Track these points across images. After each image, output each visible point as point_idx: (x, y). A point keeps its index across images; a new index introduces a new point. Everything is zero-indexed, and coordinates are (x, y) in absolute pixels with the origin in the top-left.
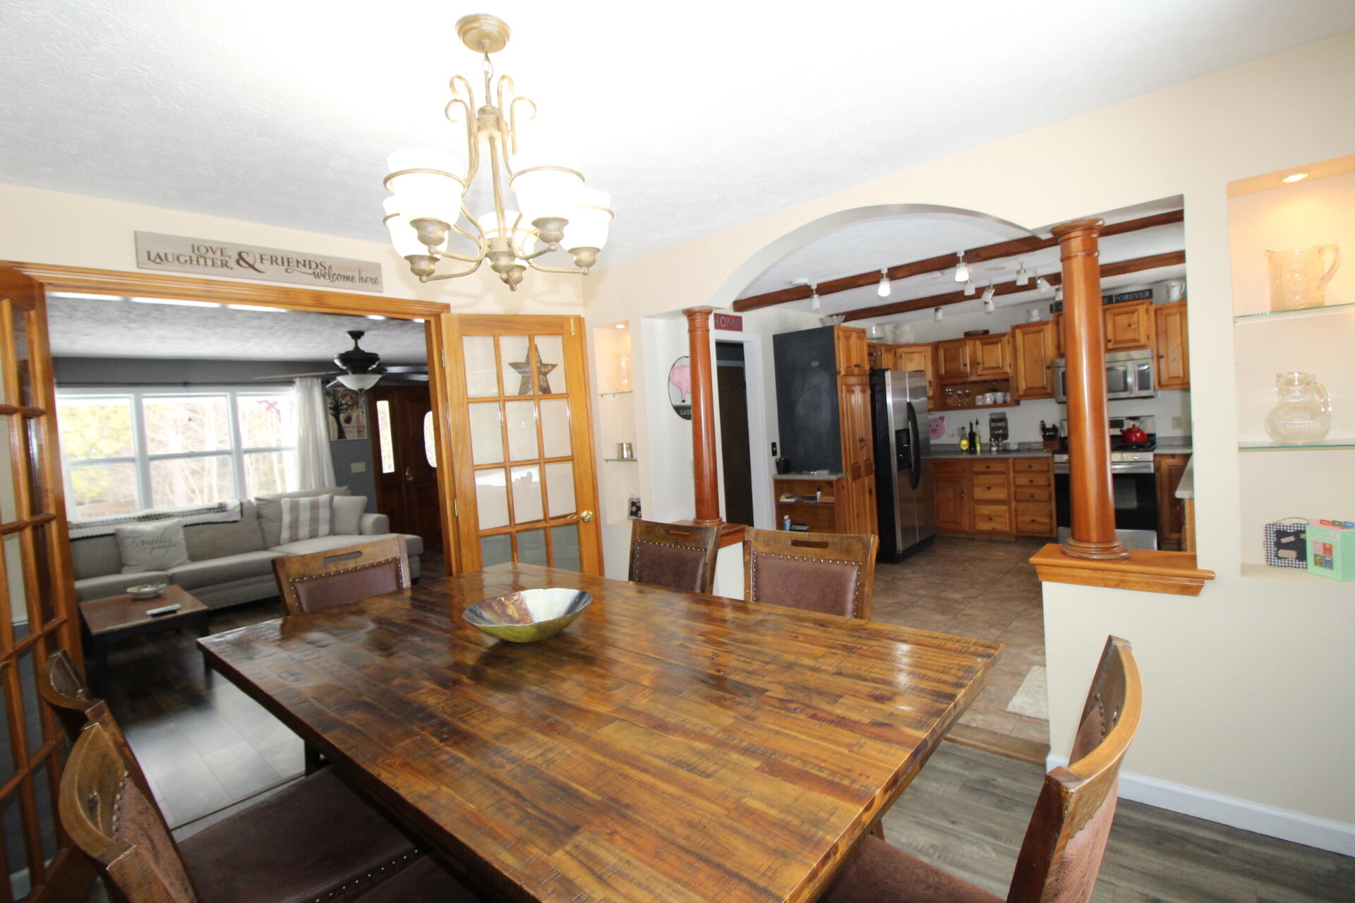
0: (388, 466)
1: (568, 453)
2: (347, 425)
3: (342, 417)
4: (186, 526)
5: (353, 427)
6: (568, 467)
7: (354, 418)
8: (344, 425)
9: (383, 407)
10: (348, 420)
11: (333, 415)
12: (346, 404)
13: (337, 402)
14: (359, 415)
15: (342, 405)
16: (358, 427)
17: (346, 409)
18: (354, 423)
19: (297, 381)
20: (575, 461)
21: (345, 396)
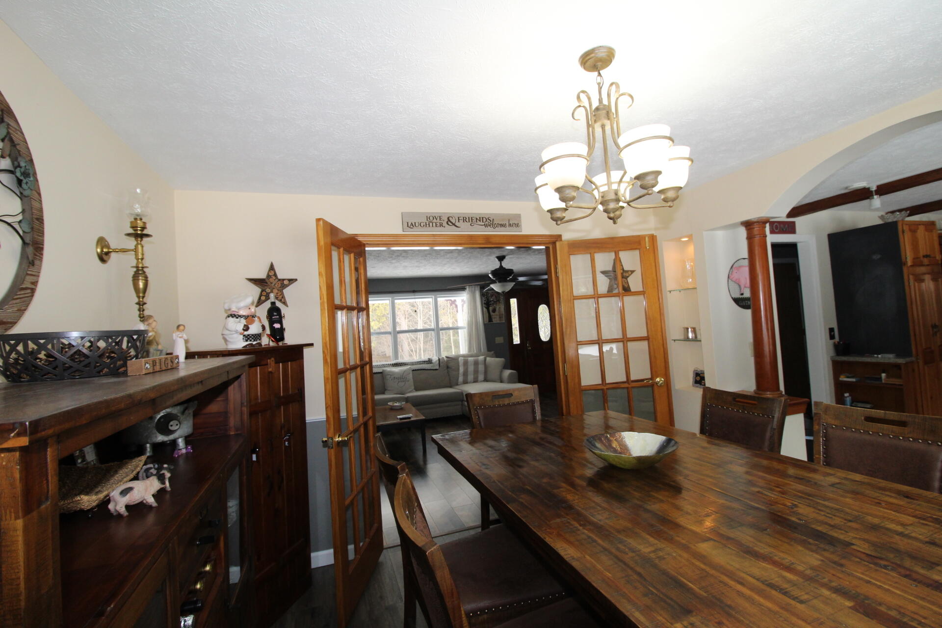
0: (517, 340)
1: (645, 334)
2: (493, 314)
3: (491, 308)
4: (413, 370)
5: (497, 315)
6: (645, 344)
7: (497, 309)
8: (492, 313)
9: (514, 302)
10: (494, 311)
11: (486, 308)
12: (493, 301)
13: (488, 300)
14: (501, 307)
15: (491, 301)
16: (500, 315)
17: (493, 304)
18: (497, 313)
19: (467, 287)
20: (651, 340)
21: (492, 296)
